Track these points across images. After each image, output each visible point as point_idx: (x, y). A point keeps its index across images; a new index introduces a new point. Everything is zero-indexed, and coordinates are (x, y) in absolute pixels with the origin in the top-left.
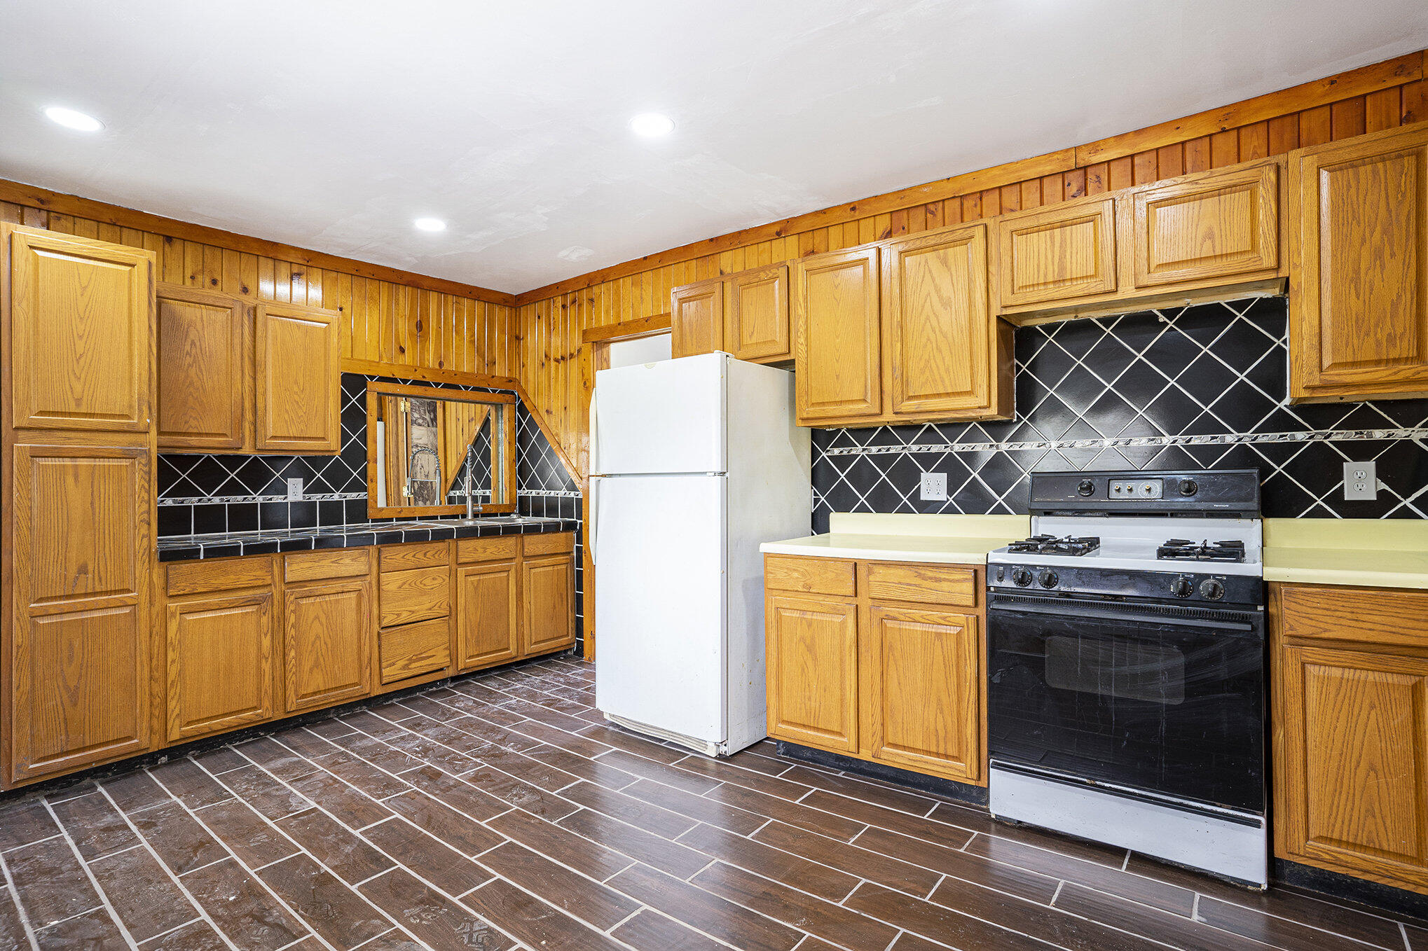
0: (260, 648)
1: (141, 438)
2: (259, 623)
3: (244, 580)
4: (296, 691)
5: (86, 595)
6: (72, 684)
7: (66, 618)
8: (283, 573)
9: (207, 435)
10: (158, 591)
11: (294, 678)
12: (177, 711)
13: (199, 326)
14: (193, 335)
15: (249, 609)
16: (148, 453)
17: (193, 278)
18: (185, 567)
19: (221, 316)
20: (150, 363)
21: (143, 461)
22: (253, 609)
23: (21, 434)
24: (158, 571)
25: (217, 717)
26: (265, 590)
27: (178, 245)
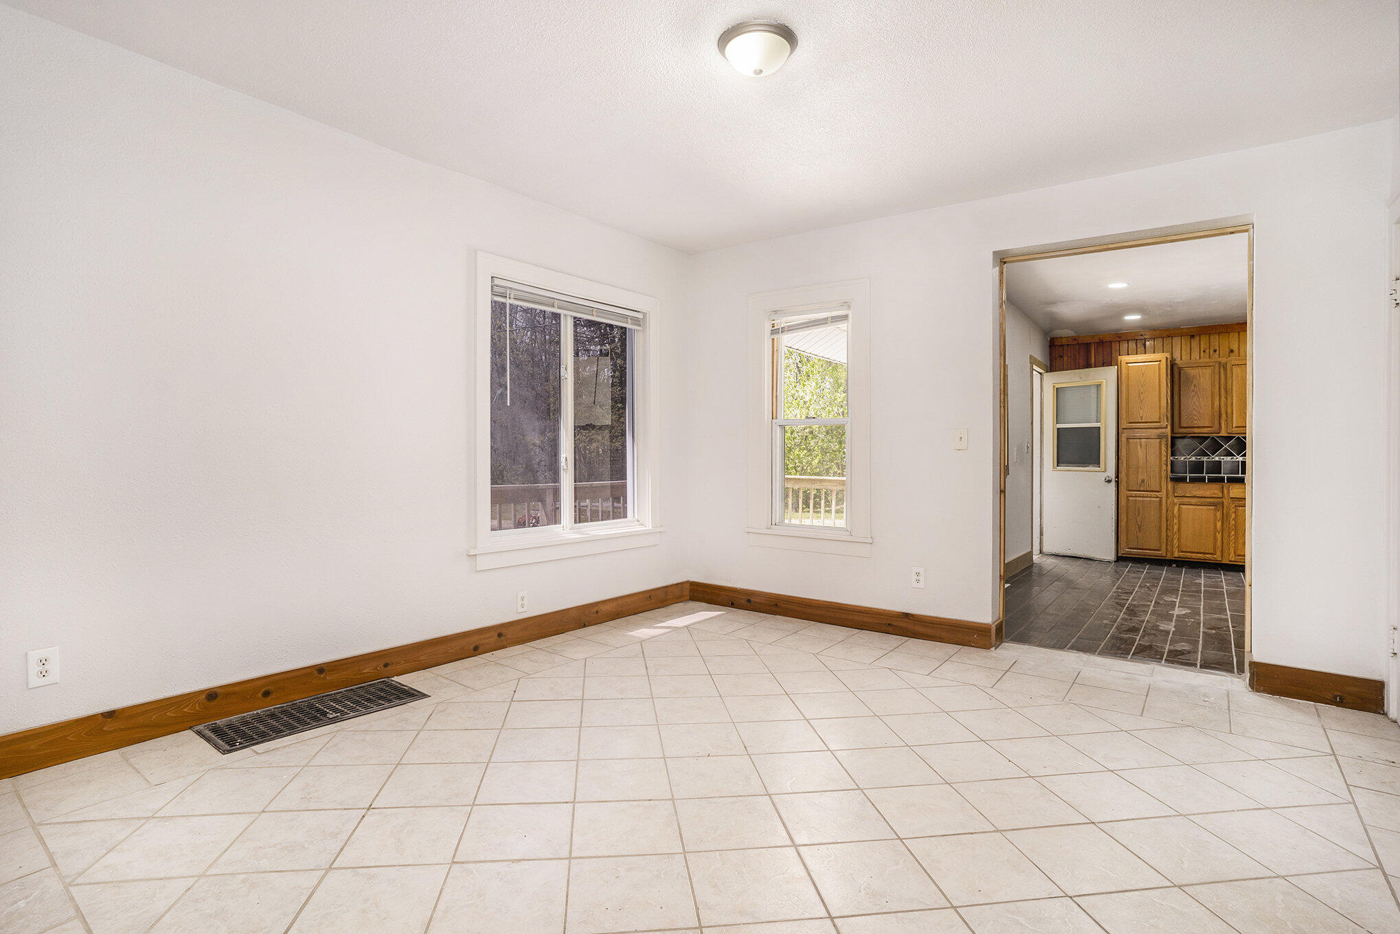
0: (1215, 526)
1: (1164, 430)
2: (1215, 515)
3: (1208, 494)
4: (1234, 552)
5: (1144, 491)
6: (1139, 523)
7: (1138, 499)
8: (1229, 493)
9: (1204, 427)
10: (1170, 494)
11: (1233, 545)
12: (1177, 545)
13: (1198, 377)
14: (1195, 382)
15: (1211, 507)
16: (1167, 437)
17: (1204, 351)
18: (1181, 485)
19: (1208, 371)
20: (1167, 400)
21: (1165, 440)
22: (1213, 507)
23: (1124, 430)
24: (1170, 485)
25: (1194, 553)
26: (1220, 500)
27: (1197, 338)
